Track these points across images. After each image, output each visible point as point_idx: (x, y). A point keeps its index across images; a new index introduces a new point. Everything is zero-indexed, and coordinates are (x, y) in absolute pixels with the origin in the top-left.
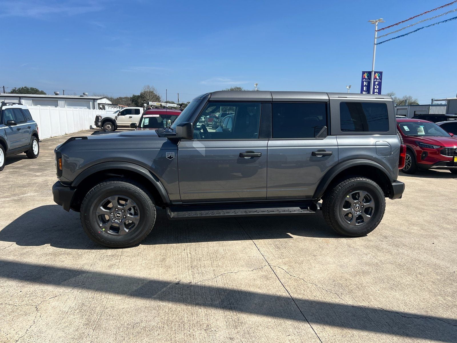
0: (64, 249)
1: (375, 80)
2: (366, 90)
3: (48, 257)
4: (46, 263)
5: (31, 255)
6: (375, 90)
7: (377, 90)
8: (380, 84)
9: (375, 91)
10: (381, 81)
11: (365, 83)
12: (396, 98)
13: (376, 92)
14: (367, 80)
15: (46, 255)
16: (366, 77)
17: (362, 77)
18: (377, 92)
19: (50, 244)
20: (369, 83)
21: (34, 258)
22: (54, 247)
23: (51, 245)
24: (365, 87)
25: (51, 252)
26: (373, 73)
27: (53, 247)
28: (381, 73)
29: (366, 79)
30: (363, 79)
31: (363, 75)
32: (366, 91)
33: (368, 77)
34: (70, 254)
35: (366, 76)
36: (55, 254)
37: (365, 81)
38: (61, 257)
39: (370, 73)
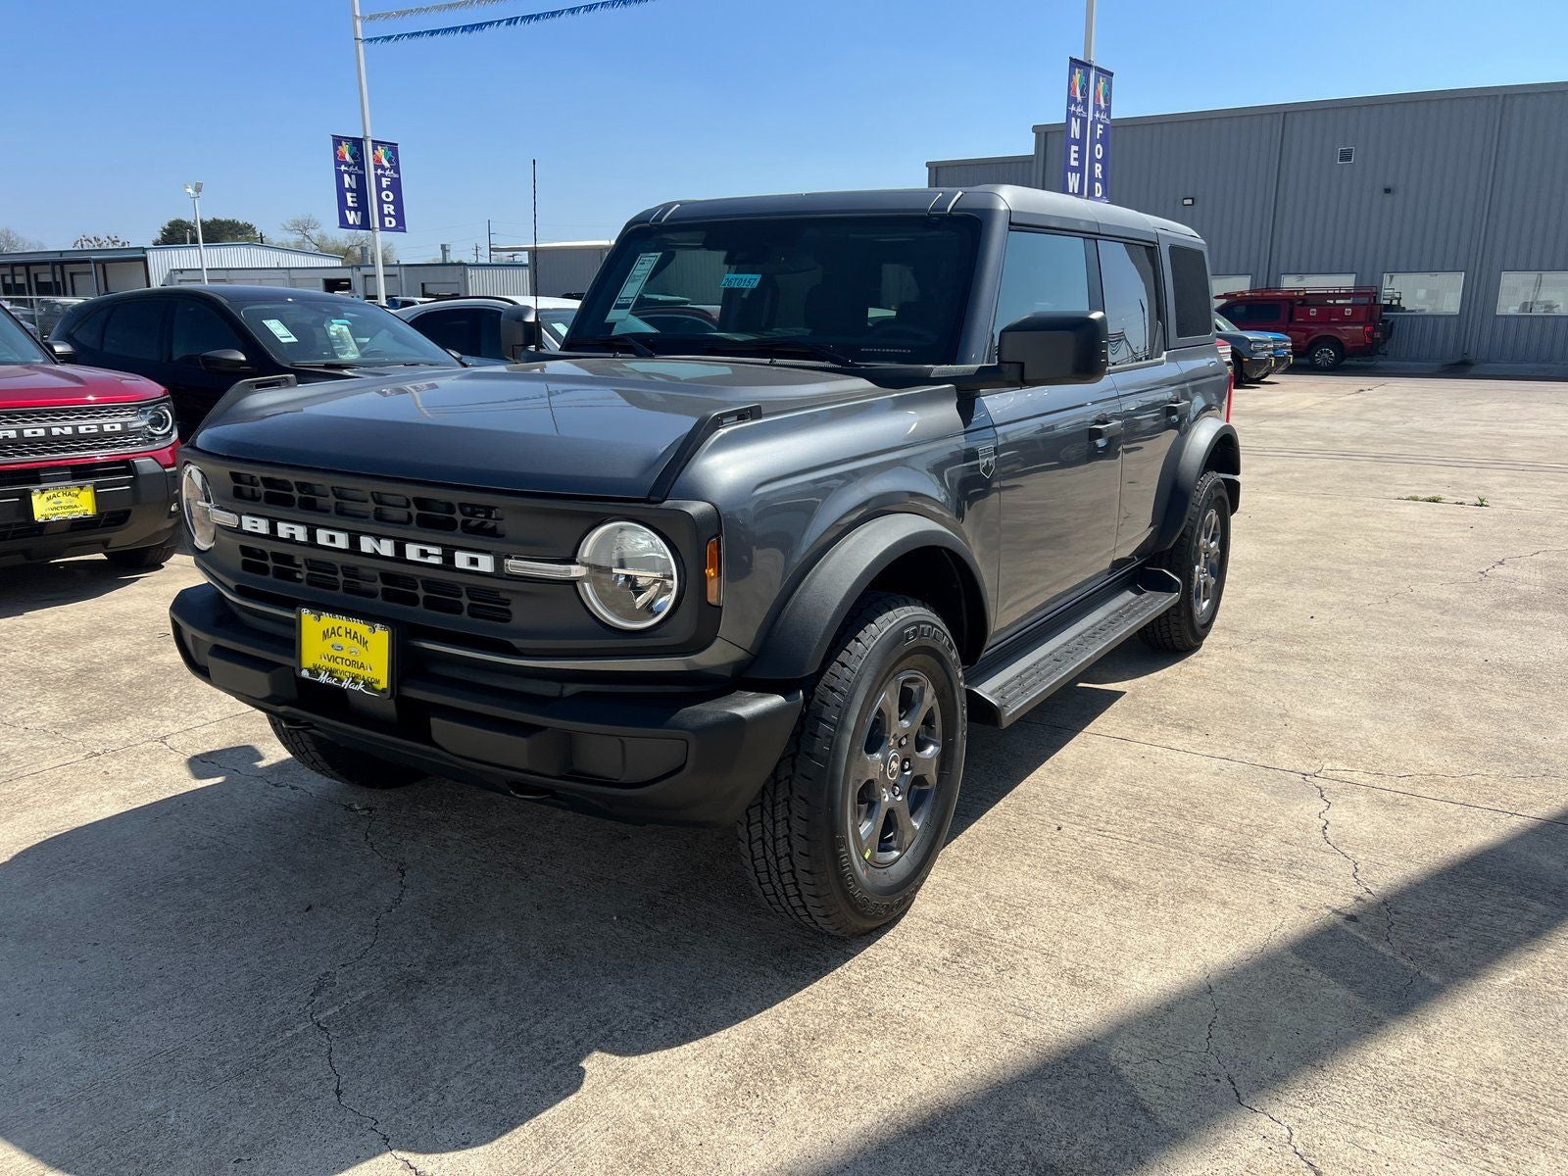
1: (379, 172)
2: (356, 205)
6: (385, 206)
7: (392, 207)
8: (396, 186)
9: (386, 212)
10: (396, 176)
11: (346, 177)
12: (323, 238)
13: (389, 215)
14: (351, 168)
16: (348, 158)
17: (336, 155)
18: (393, 213)
20: (361, 180)
24: (349, 195)
26: (370, 144)
28: (393, 148)
29: (348, 165)
30: (338, 163)
31: (336, 149)
32: (355, 209)
33: (353, 157)
35: (345, 150)
37: (346, 172)
39: (357, 144)
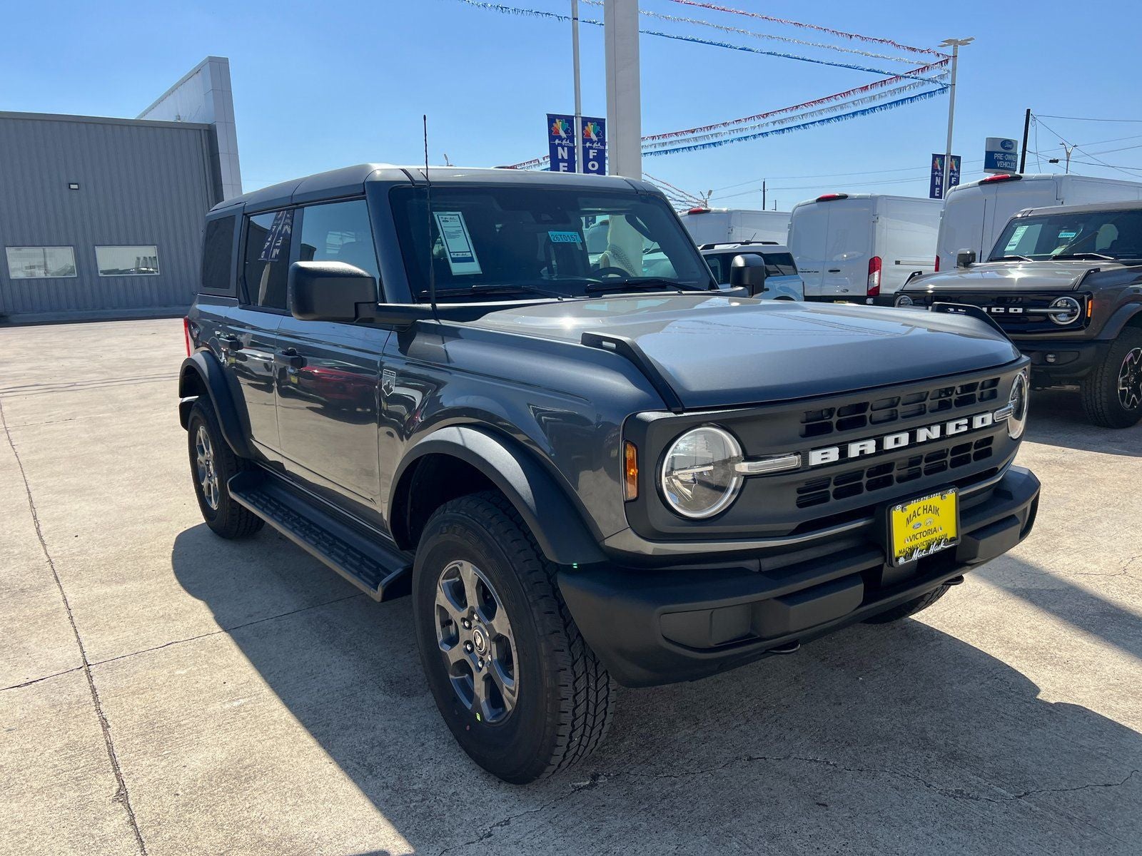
0: (1008, 661)
3: (1066, 655)
4: (1079, 640)
5: (1111, 682)
15: (1066, 665)
19: (1039, 697)
21: (1107, 668)
22: (1030, 681)
23: (1037, 691)
25: (1049, 667)
27: (1034, 681)
34: (1001, 639)
36: (1043, 656)
38: (1030, 641)
